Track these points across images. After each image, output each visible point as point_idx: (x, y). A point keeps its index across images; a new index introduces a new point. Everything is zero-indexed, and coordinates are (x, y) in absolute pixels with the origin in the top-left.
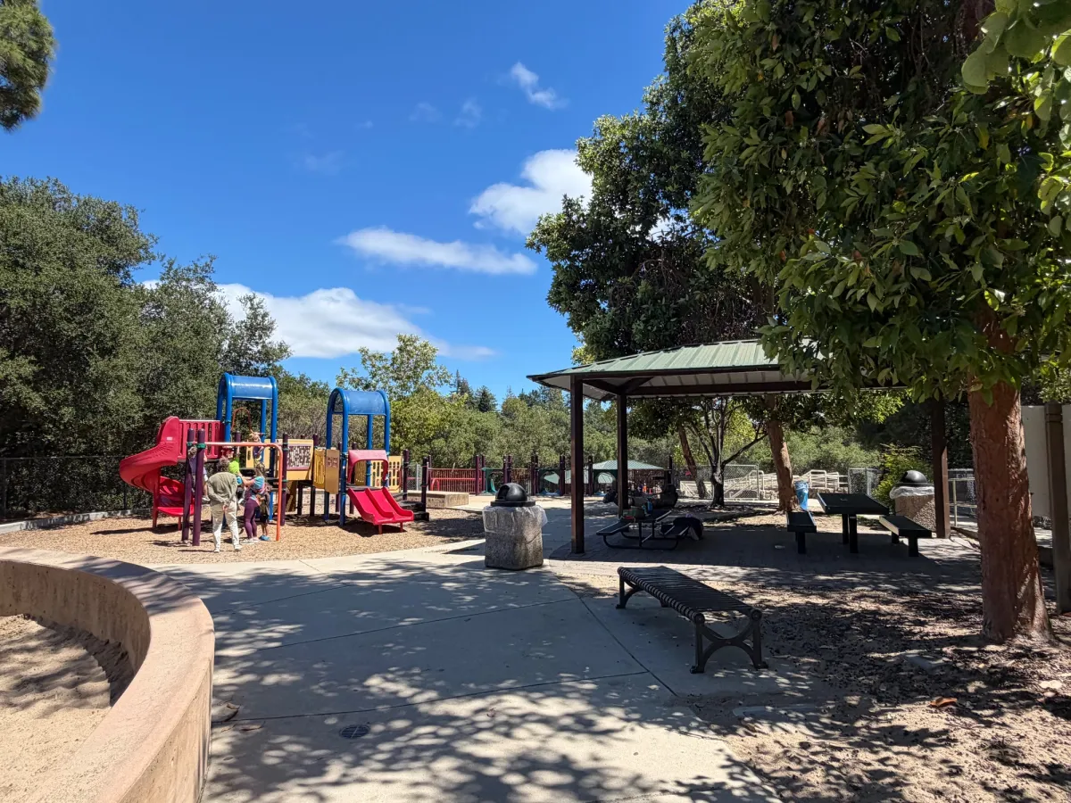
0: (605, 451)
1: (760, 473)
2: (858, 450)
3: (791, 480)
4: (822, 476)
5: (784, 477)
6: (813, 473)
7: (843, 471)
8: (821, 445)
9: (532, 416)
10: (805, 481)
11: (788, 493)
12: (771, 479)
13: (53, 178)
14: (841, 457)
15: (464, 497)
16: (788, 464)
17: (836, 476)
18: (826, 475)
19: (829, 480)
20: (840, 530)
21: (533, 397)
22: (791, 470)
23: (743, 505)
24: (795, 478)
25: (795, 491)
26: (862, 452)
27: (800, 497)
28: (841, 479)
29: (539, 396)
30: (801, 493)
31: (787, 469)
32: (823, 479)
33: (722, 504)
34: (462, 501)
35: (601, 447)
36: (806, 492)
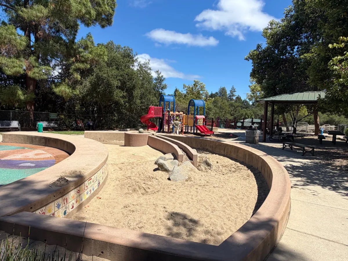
0: (248, 115)
1: (308, 125)
2: (344, 118)
3: (319, 127)
4: (328, 126)
5: (317, 126)
6: (325, 125)
7: (336, 125)
8: (330, 116)
9: (223, 103)
10: (323, 128)
11: (317, 131)
12: (313, 127)
13: (111, 40)
14: (337, 120)
15: (217, 129)
16: (319, 123)
17: (333, 127)
18: (330, 126)
19: (331, 128)
20: (332, 140)
21: (216, 94)
22: (319, 124)
23: (302, 134)
24: (320, 127)
25: (320, 130)
26: (346, 119)
27: (321, 132)
28: (335, 128)
29: (218, 94)
30: (321, 131)
31: (318, 124)
32: (329, 127)
33: (296, 134)
34: (216, 129)
35: (246, 114)
36: (323, 131)
